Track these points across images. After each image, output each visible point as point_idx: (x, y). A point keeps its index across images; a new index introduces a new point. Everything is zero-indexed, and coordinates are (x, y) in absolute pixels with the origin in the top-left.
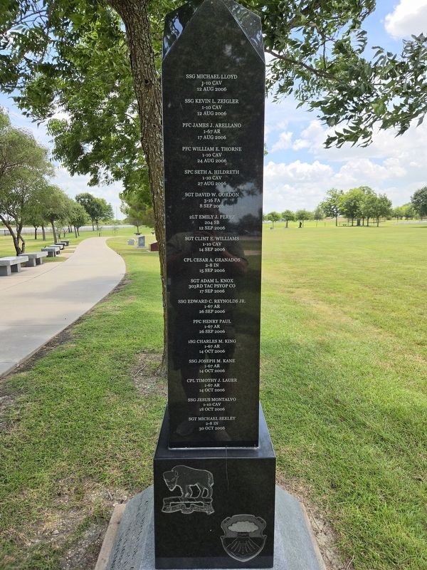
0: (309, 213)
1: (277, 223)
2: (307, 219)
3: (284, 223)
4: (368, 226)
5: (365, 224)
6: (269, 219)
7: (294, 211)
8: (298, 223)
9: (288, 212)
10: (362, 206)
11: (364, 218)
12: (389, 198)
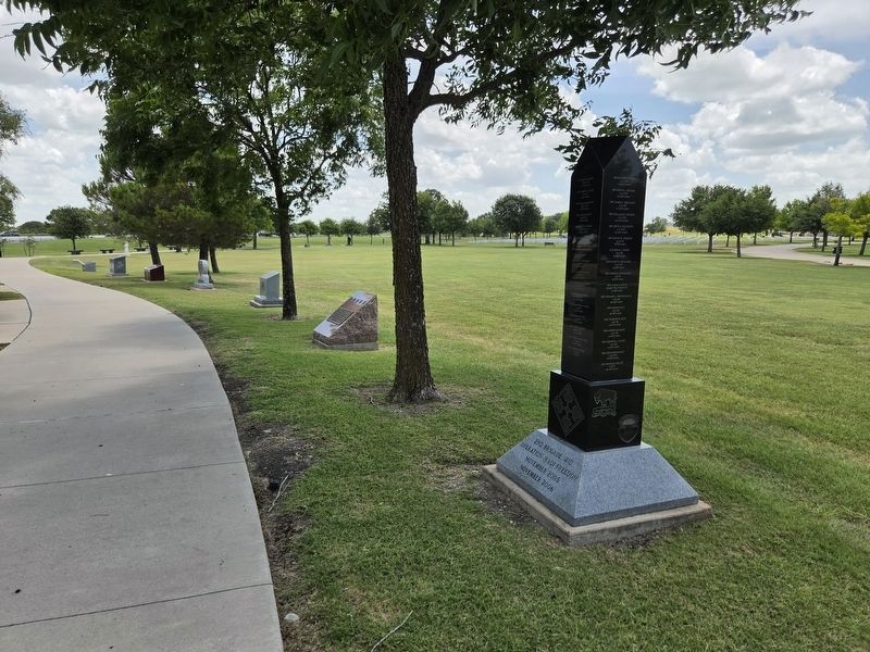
0: (360, 225)
1: (312, 238)
2: (357, 233)
3: (325, 238)
4: (440, 244)
5: (437, 242)
6: (301, 231)
7: (338, 220)
8: (345, 238)
9: (329, 221)
10: (432, 217)
11: (434, 233)
12: (466, 208)
